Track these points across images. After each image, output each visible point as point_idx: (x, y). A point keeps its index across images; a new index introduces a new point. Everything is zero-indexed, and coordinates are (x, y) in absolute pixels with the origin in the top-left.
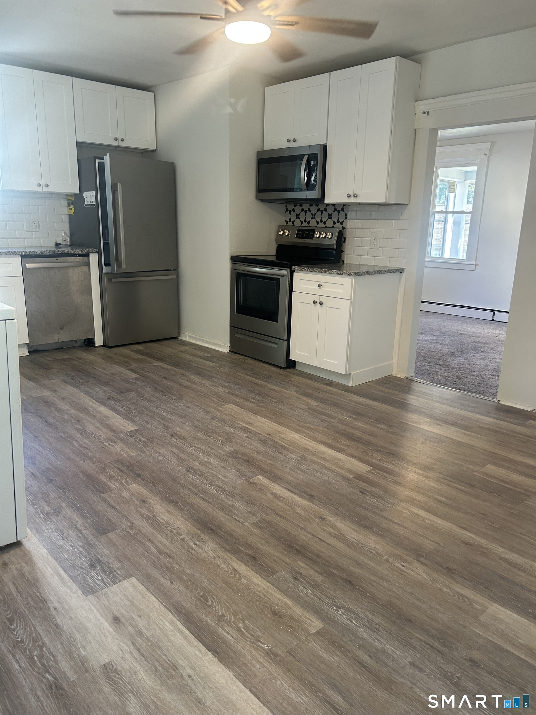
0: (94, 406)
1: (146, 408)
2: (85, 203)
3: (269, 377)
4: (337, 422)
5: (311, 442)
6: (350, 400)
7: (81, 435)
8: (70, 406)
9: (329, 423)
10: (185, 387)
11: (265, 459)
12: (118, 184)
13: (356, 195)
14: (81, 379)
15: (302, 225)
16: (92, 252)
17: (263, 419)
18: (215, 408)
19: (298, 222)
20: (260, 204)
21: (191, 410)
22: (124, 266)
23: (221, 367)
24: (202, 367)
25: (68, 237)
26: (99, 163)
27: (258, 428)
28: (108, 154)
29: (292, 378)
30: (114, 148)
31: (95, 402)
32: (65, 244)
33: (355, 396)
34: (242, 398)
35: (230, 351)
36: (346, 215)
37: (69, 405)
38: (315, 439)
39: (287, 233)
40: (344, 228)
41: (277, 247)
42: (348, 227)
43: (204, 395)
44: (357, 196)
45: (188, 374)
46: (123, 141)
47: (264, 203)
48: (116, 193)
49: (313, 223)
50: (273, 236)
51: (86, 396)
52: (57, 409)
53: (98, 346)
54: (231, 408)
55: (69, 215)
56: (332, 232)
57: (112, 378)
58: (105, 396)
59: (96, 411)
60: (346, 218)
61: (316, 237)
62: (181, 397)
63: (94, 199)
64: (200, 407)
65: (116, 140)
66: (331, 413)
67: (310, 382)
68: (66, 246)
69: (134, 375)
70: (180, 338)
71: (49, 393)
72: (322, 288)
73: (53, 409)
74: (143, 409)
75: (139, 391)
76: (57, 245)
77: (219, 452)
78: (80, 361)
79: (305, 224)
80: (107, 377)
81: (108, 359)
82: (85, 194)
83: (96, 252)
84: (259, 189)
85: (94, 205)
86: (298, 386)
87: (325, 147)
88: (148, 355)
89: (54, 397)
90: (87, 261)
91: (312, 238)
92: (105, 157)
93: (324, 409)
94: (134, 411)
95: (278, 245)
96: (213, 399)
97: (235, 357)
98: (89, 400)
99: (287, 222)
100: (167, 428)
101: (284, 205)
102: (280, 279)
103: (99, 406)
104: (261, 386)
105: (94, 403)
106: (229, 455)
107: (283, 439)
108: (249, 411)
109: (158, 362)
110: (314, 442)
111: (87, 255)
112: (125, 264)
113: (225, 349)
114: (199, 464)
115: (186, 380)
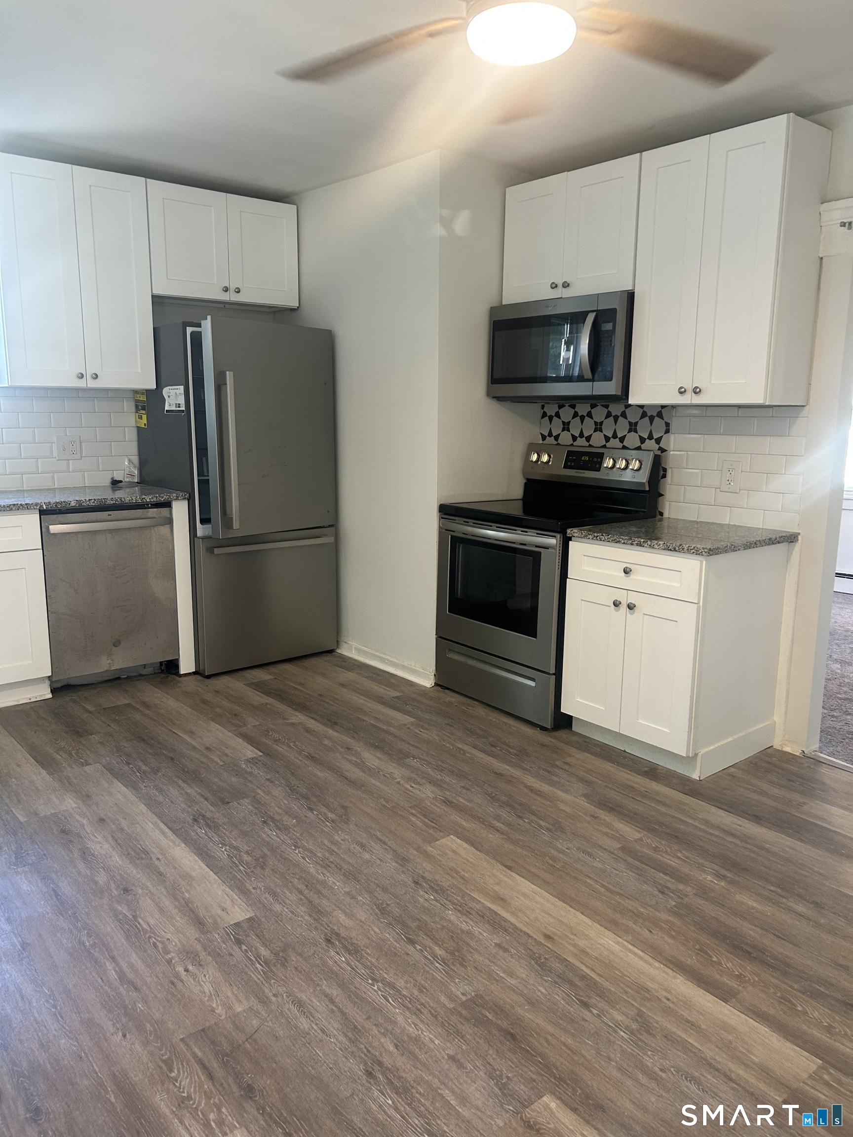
0: (164, 842)
1: (272, 850)
2: (166, 408)
3: (522, 753)
4: (695, 894)
5: (650, 965)
6: (707, 822)
7: (128, 938)
8: (113, 843)
9: (679, 897)
10: (352, 783)
11: (550, 1028)
12: (228, 372)
13: (698, 390)
14: (144, 761)
15: (575, 444)
16: (177, 499)
17: (527, 886)
18: (418, 849)
19: (565, 438)
20: (495, 406)
21: (367, 856)
22: (236, 525)
23: (422, 727)
24: (384, 727)
25: (135, 467)
26: (192, 333)
27: (520, 915)
28: (209, 317)
29: (570, 756)
30: (222, 306)
31: (167, 830)
32: (129, 482)
33: (714, 810)
34: (473, 816)
35: (436, 684)
36: (667, 425)
37: (110, 839)
38: (656, 953)
39: (545, 458)
40: (663, 450)
41: (525, 483)
42: (672, 448)
43: (394, 807)
44: (700, 391)
45: (358, 747)
46: (238, 292)
47: (500, 402)
48: (223, 391)
49: (598, 440)
50: (518, 464)
51: (150, 813)
52: (85, 854)
53: (185, 674)
54: (454, 847)
55: (139, 428)
56: (640, 459)
57: (205, 760)
58: (188, 812)
59: (166, 859)
60: (667, 431)
61: (607, 467)
62: (344, 816)
63: (182, 400)
64: (386, 844)
65: (226, 291)
66: (673, 862)
67: (608, 767)
68: (131, 485)
69: (250, 752)
70: (339, 651)
71: (74, 805)
72: (633, 576)
73: (76, 853)
74: (266, 851)
75: (258, 797)
76: (115, 483)
77: (438, 1002)
78: (148, 712)
79: (581, 442)
80: (198, 756)
81: (203, 706)
82: (166, 391)
83: (185, 499)
84: (494, 377)
85: (183, 411)
86: (587, 781)
87: (630, 296)
88: (280, 695)
89: (84, 815)
90: (169, 516)
91: (598, 470)
92: (203, 322)
93: (656, 849)
94: (246, 858)
95: (528, 480)
96: (414, 819)
97: (448, 699)
98: (154, 824)
99: (544, 438)
100: (317, 912)
101: (539, 406)
102: (540, 553)
103: (174, 842)
104: (510, 780)
105: (164, 833)
106: (464, 1012)
107: (583, 951)
108: (494, 859)
109: (297, 713)
110: (657, 964)
111: (168, 505)
112: (238, 522)
113: (427, 681)
114: (396, 1046)
115: (355, 764)
